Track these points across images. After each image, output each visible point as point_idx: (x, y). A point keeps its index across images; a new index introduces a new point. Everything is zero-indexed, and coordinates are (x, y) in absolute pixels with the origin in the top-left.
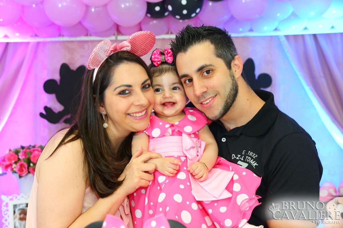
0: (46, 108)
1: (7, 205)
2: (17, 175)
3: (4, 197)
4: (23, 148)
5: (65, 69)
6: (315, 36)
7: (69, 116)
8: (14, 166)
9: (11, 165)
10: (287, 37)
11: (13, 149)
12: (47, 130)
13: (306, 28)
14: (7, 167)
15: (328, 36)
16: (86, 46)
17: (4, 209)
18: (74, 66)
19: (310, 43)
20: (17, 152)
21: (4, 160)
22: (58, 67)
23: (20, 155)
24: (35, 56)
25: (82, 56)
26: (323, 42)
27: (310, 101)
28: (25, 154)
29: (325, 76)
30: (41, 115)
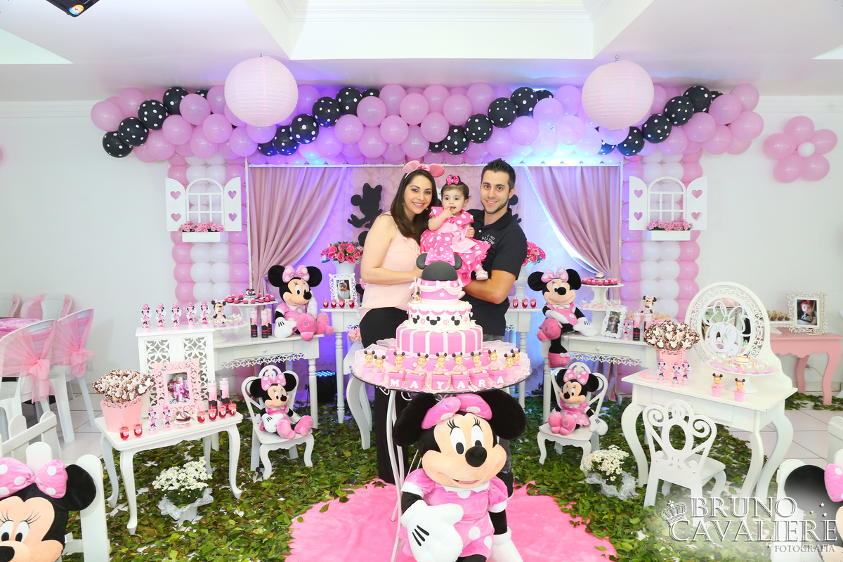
0: (352, 216)
1: (332, 280)
2: (337, 262)
3: (330, 275)
4: (340, 243)
5: (366, 187)
6: (550, 167)
7: (369, 222)
8: (336, 255)
9: (333, 254)
10: (530, 168)
11: (333, 244)
12: (351, 233)
13: (543, 162)
14: (331, 255)
15: (559, 168)
16: (382, 171)
17: (331, 283)
18: (373, 186)
19: (547, 173)
20: (337, 246)
21: (328, 251)
22: (362, 186)
23: (339, 247)
24: (345, 178)
25: (378, 178)
26: (556, 172)
27: (545, 216)
28: (342, 247)
29: (557, 199)
30: (349, 221)
